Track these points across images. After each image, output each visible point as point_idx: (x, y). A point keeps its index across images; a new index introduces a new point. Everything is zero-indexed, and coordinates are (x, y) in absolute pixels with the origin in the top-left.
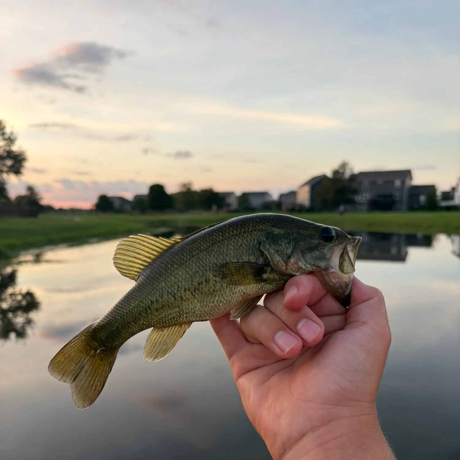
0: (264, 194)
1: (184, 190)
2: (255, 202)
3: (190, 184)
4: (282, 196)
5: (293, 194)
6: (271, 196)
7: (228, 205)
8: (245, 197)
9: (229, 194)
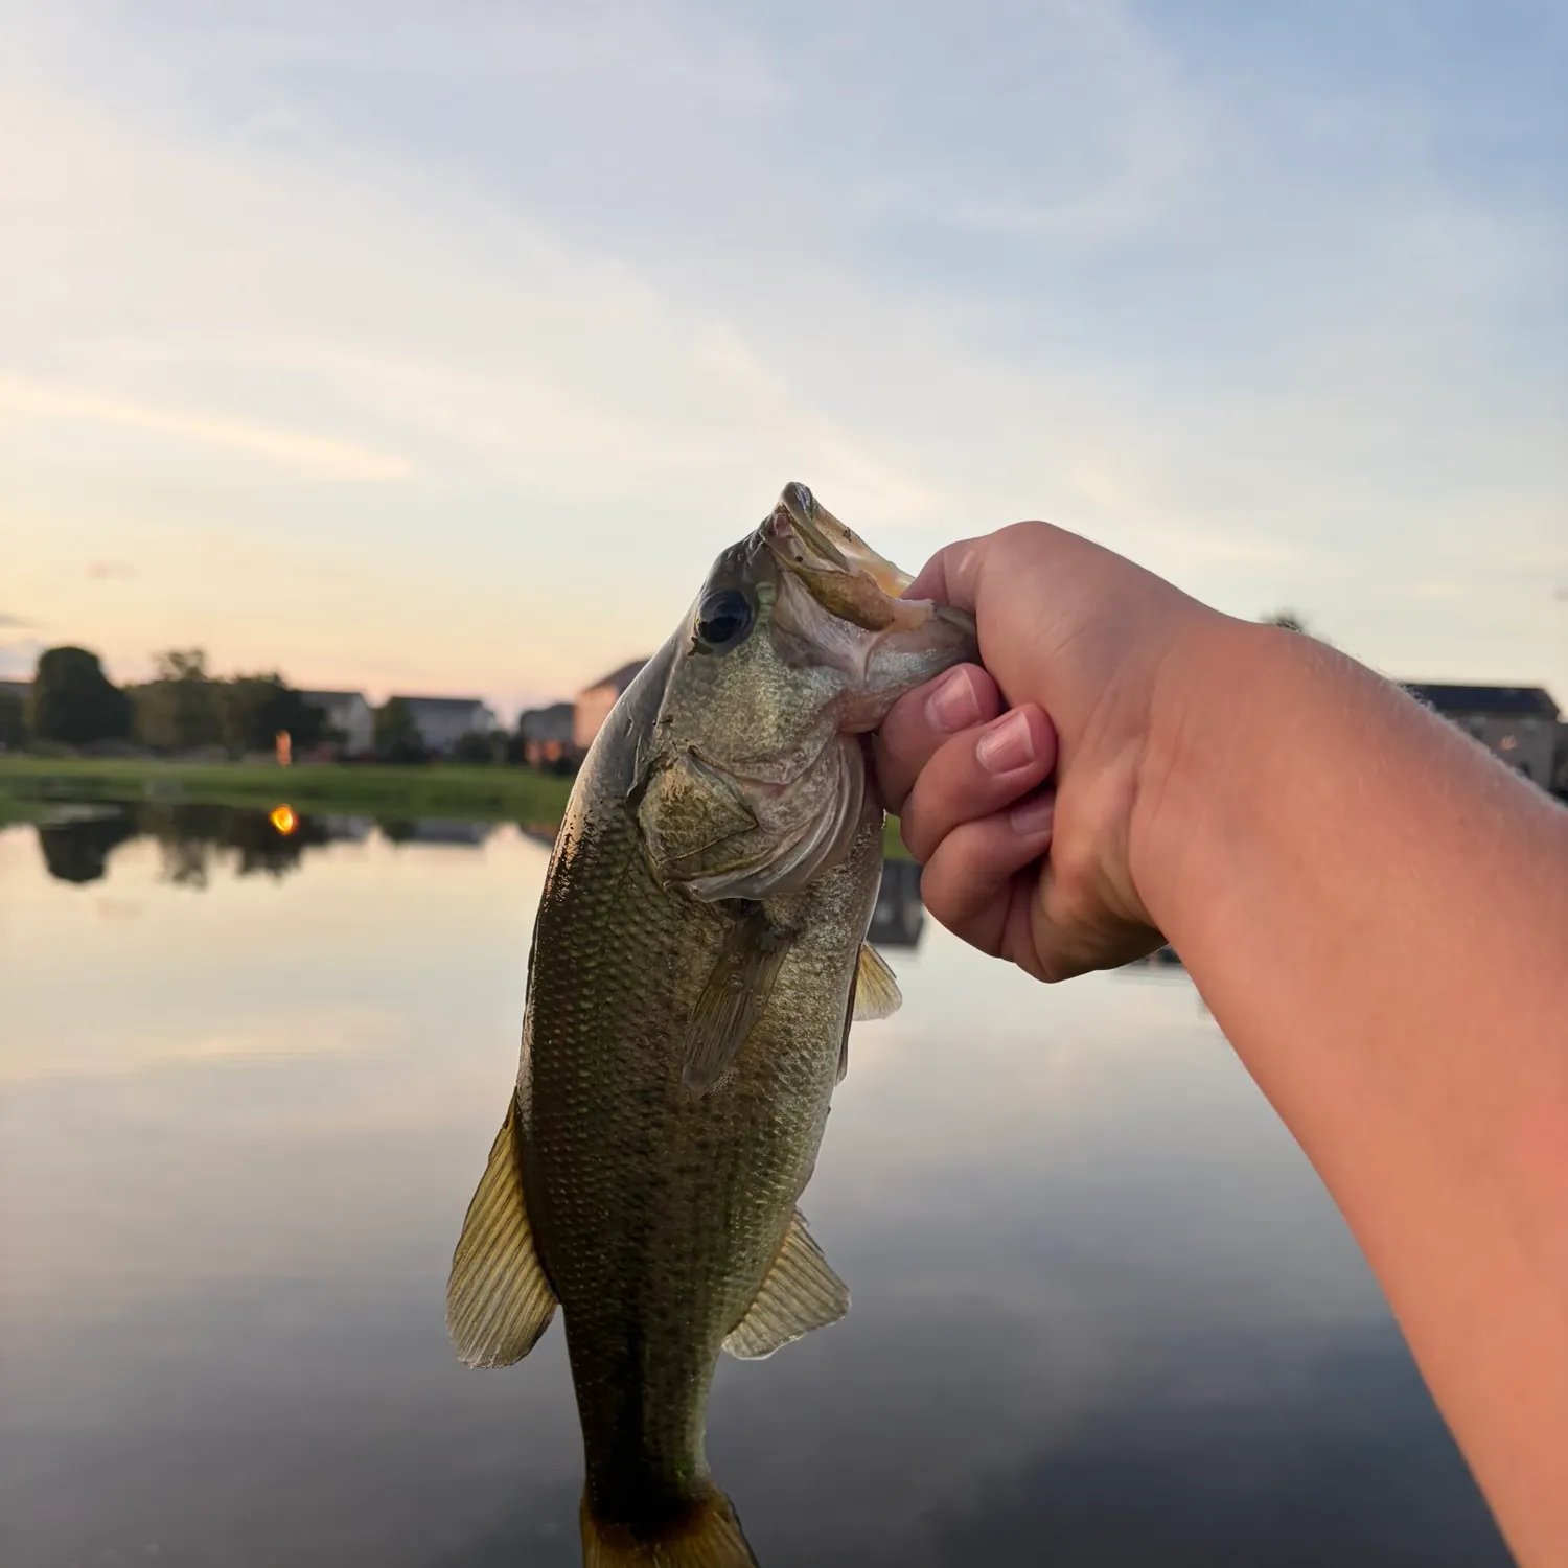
0: (467, 706)
1: (176, 673)
2: (436, 732)
3: (199, 654)
4: (528, 716)
5: (563, 713)
6: (491, 714)
7: (341, 736)
8: (401, 712)
9: (346, 699)
